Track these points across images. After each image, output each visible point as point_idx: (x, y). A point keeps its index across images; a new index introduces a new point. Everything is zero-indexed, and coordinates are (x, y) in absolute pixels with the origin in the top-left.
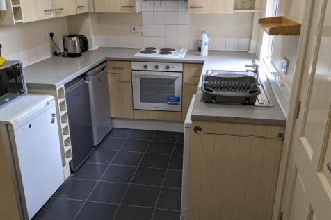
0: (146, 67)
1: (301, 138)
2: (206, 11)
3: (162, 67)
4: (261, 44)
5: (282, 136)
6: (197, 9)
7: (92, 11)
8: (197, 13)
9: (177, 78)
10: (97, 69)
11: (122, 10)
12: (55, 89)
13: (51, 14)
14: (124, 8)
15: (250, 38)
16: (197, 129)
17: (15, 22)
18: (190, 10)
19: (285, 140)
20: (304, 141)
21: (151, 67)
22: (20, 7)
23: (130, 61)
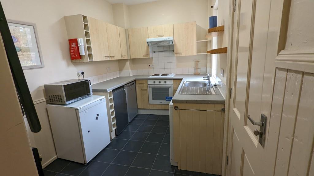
0: (154, 82)
1: (234, 109)
2: (183, 55)
3: (162, 82)
4: (212, 69)
5: (223, 110)
6: (179, 54)
7: (130, 58)
8: (179, 56)
9: (170, 87)
10: (130, 84)
11: (143, 57)
12: (107, 92)
13: (108, 58)
14: (144, 56)
15: (207, 67)
16: (176, 108)
17: (89, 60)
18: (175, 55)
19: (225, 112)
20: (236, 110)
21: (157, 82)
22: (92, 54)
23: (147, 80)
